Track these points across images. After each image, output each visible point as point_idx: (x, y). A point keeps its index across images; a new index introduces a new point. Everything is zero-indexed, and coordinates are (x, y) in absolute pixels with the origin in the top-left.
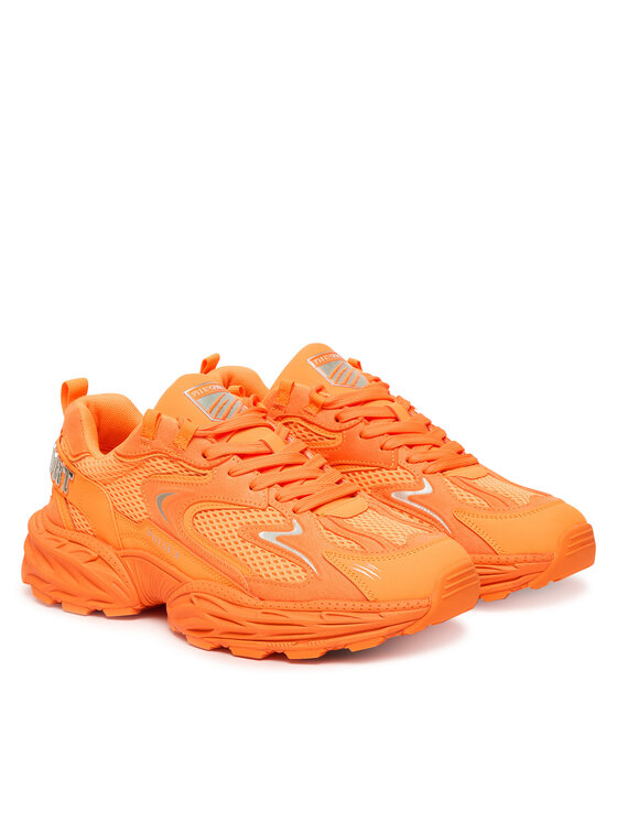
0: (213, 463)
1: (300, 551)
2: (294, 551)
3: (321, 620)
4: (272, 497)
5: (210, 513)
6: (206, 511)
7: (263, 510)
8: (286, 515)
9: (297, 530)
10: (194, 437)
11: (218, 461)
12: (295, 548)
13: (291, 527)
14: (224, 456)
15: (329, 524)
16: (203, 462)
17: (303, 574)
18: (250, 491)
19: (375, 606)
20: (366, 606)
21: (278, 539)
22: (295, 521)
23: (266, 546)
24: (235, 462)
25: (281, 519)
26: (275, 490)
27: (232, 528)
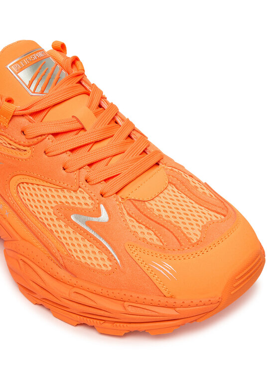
0: (31, 142)
1: (106, 240)
2: (101, 239)
3: (124, 311)
4: (83, 179)
5: (30, 186)
6: (27, 183)
7: (75, 191)
8: (95, 198)
9: (104, 217)
10: (14, 116)
11: (35, 140)
12: (101, 236)
13: (99, 214)
14: (41, 136)
15: (133, 210)
16: (22, 139)
17: (108, 263)
18: (63, 171)
19: (171, 301)
20: (163, 301)
21: (88, 224)
22: (102, 206)
23: (77, 228)
24: (49, 141)
25: (89, 202)
26: (85, 172)
27: (49, 205)
